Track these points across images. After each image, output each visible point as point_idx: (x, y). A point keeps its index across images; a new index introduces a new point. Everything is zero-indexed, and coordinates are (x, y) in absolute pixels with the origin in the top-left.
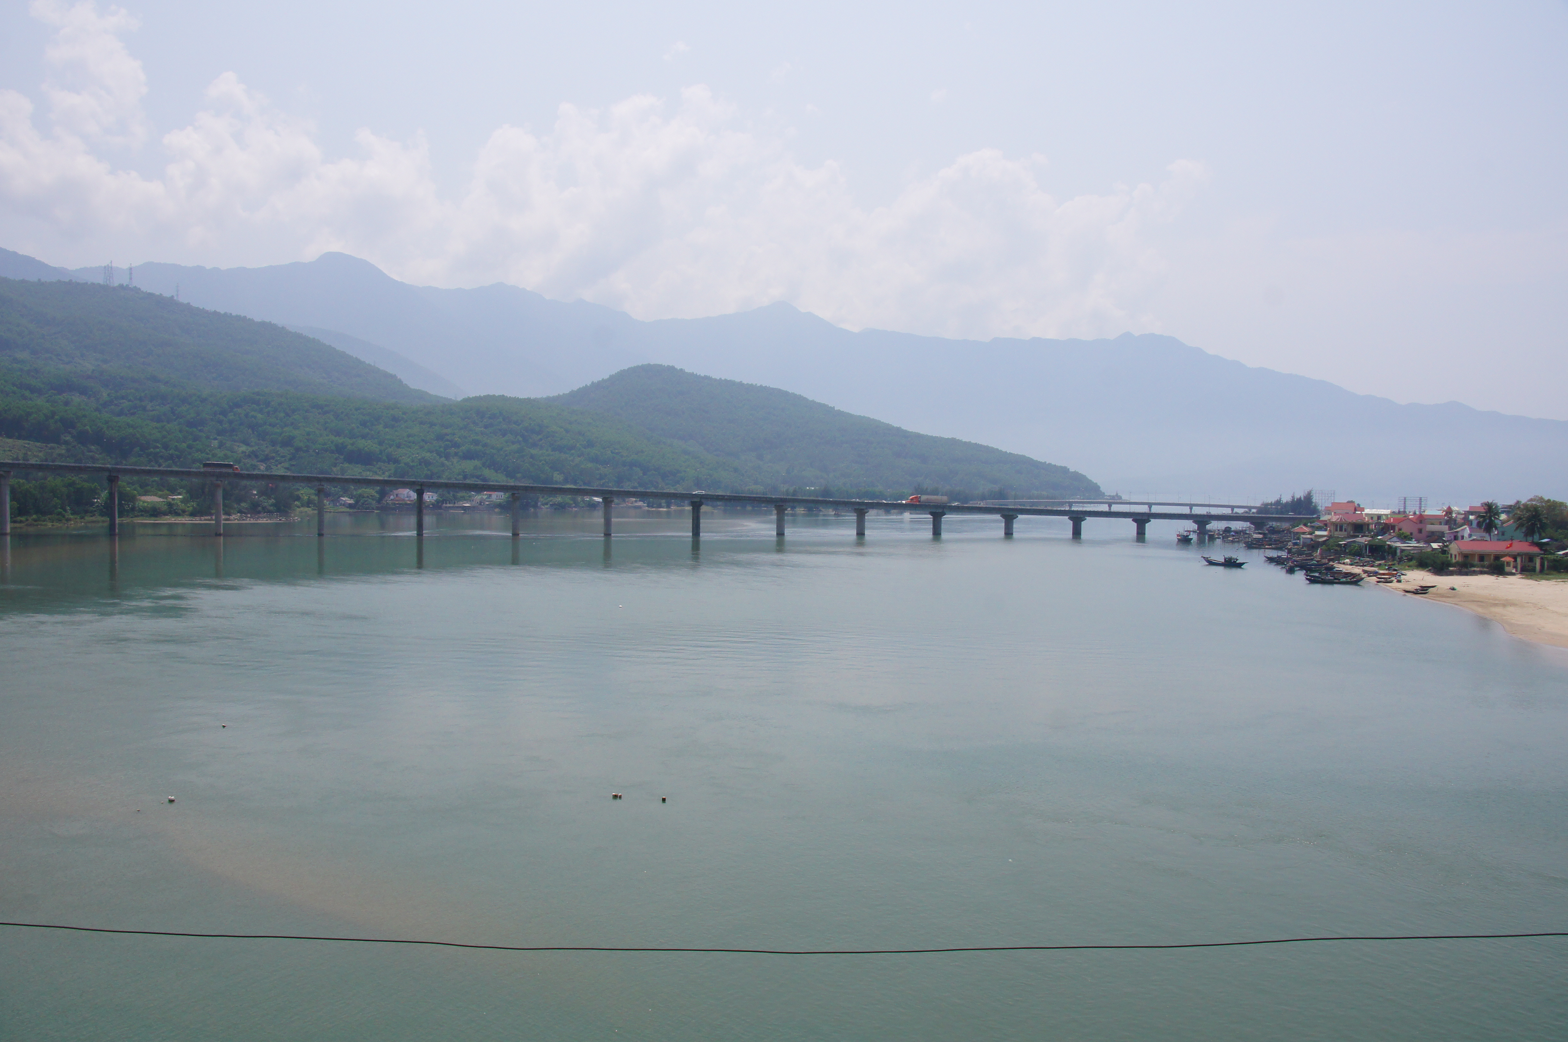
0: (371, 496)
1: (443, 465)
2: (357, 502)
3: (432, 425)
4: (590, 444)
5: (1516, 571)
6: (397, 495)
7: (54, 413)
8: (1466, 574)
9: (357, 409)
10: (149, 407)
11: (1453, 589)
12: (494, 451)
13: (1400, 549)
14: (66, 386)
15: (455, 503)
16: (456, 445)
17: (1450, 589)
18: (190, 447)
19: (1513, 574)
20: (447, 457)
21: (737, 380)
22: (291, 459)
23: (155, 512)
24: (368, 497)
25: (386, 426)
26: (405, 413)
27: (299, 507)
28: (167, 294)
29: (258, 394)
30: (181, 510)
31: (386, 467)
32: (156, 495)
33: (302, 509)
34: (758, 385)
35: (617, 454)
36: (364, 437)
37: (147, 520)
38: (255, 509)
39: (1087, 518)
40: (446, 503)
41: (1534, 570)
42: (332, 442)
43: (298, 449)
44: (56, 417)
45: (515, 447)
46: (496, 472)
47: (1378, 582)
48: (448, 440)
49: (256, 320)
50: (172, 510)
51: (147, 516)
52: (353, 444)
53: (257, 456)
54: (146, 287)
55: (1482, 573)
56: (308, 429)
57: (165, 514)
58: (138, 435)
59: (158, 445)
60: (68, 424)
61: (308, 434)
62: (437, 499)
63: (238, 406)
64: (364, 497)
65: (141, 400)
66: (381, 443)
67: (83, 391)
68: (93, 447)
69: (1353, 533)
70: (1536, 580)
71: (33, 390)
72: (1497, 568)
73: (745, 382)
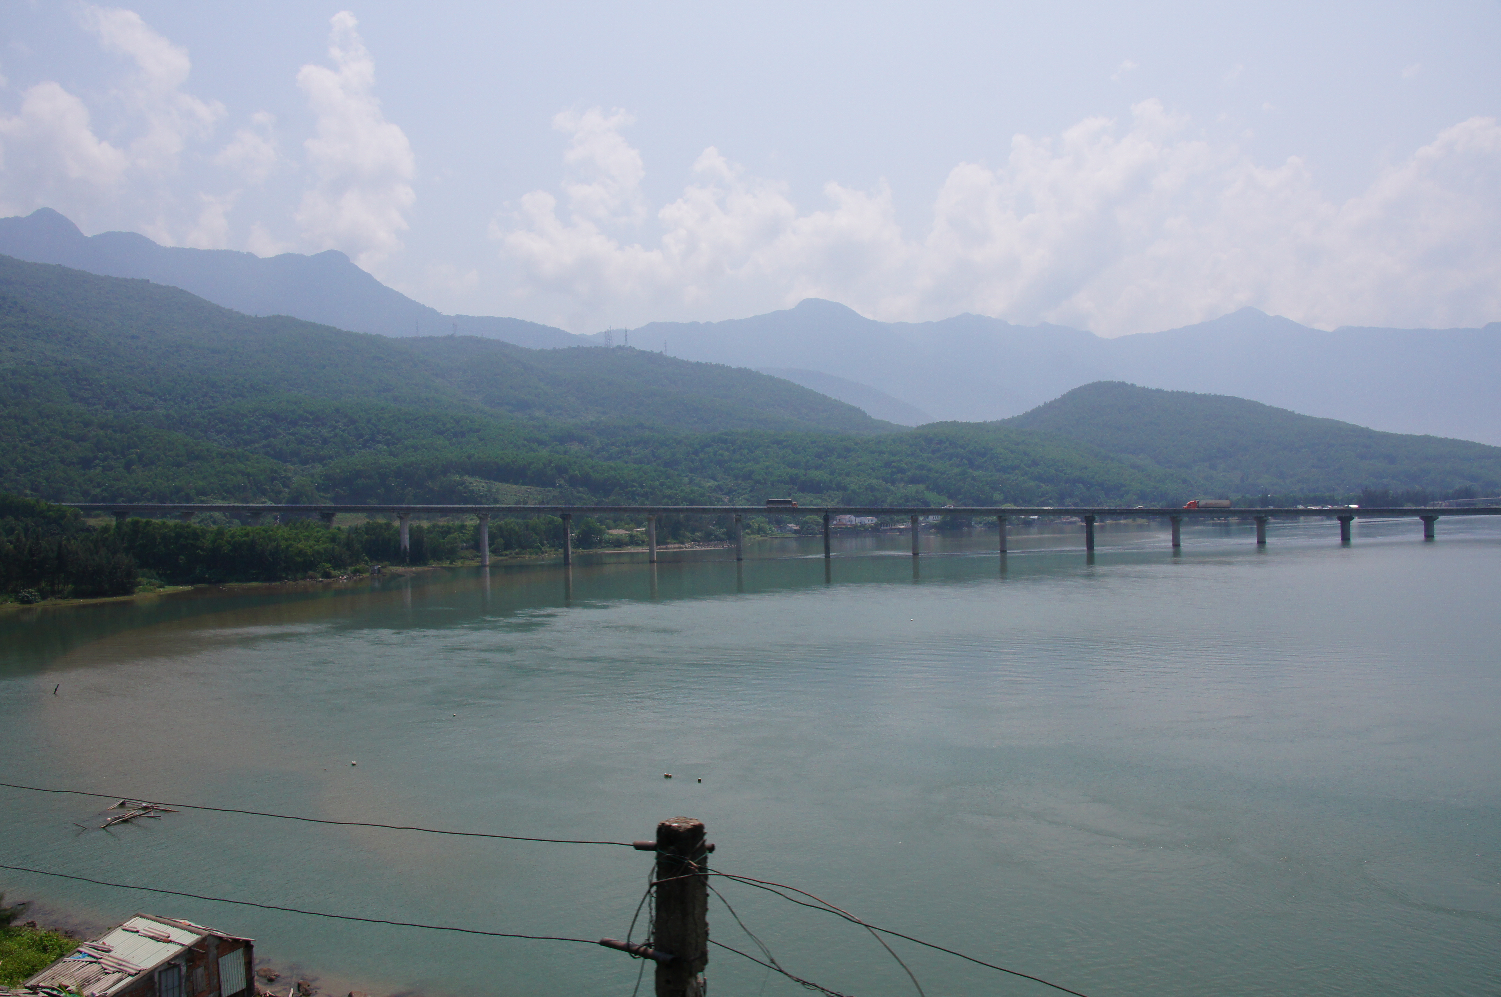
0: (816, 522)
1: (888, 490)
2: (802, 528)
3: (882, 453)
4: (1035, 463)
6: (839, 520)
7: (550, 462)
9: (812, 443)
10: (633, 451)
12: (936, 475)
14: (566, 438)
15: (892, 526)
16: (902, 471)
18: (662, 484)
20: (893, 483)
21: (1190, 391)
22: (751, 491)
23: (618, 543)
24: (812, 523)
25: (839, 456)
26: (857, 444)
27: (749, 534)
28: (656, 351)
29: (726, 434)
30: (641, 540)
31: (835, 494)
32: (622, 528)
33: (752, 536)
34: (1212, 394)
35: (1061, 471)
36: (817, 468)
37: (610, 550)
38: (708, 538)
40: (884, 526)
42: (787, 474)
43: (758, 482)
44: (552, 465)
45: (957, 470)
46: (939, 494)
48: (895, 467)
49: (733, 367)
50: (633, 541)
51: (612, 547)
52: (805, 475)
53: (722, 490)
54: (641, 345)
56: (767, 464)
57: (627, 544)
58: (618, 477)
59: (635, 484)
60: (561, 470)
61: (767, 468)
62: (876, 522)
63: (708, 445)
64: (808, 523)
65: (627, 445)
66: (832, 473)
67: (581, 441)
68: (581, 489)
71: (541, 443)
73: (1198, 393)
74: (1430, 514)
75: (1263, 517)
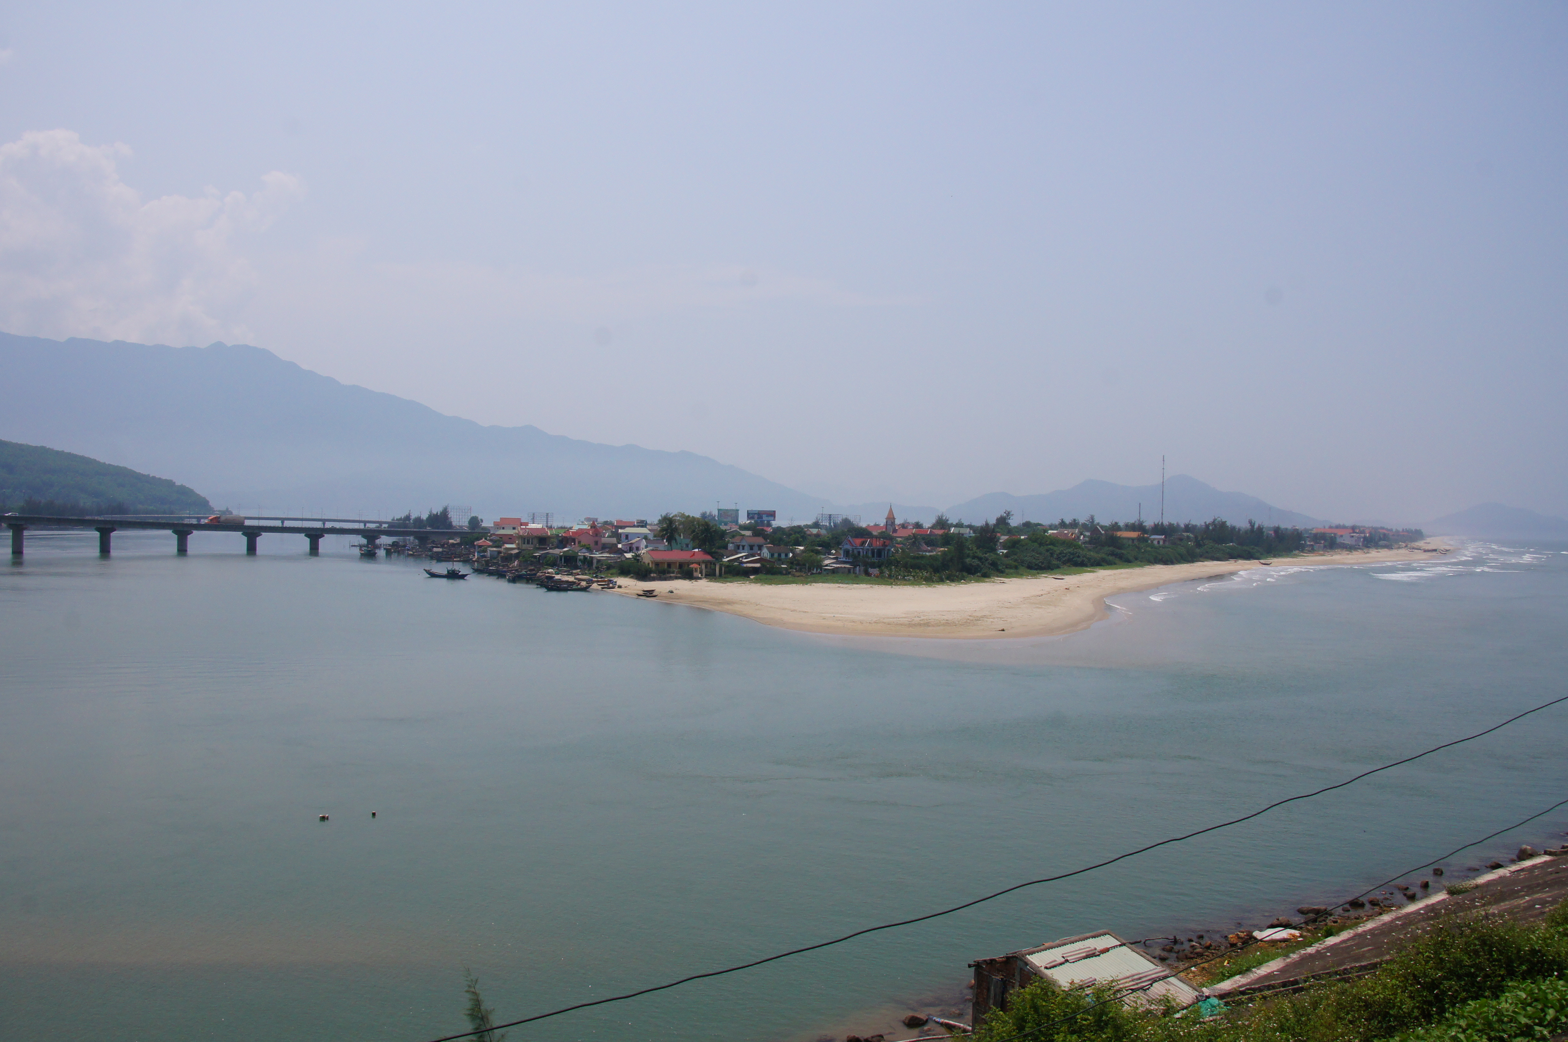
5: (702, 575)
8: (665, 579)
11: (672, 592)
13: (597, 559)
17: (669, 592)
19: (700, 579)
39: (263, 533)
41: (714, 575)
47: (602, 588)
55: (677, 578)
69: (539, 545)
70: (723, 583)
72: (688, 574)
74: (186, 529)
75: (22, 525)
